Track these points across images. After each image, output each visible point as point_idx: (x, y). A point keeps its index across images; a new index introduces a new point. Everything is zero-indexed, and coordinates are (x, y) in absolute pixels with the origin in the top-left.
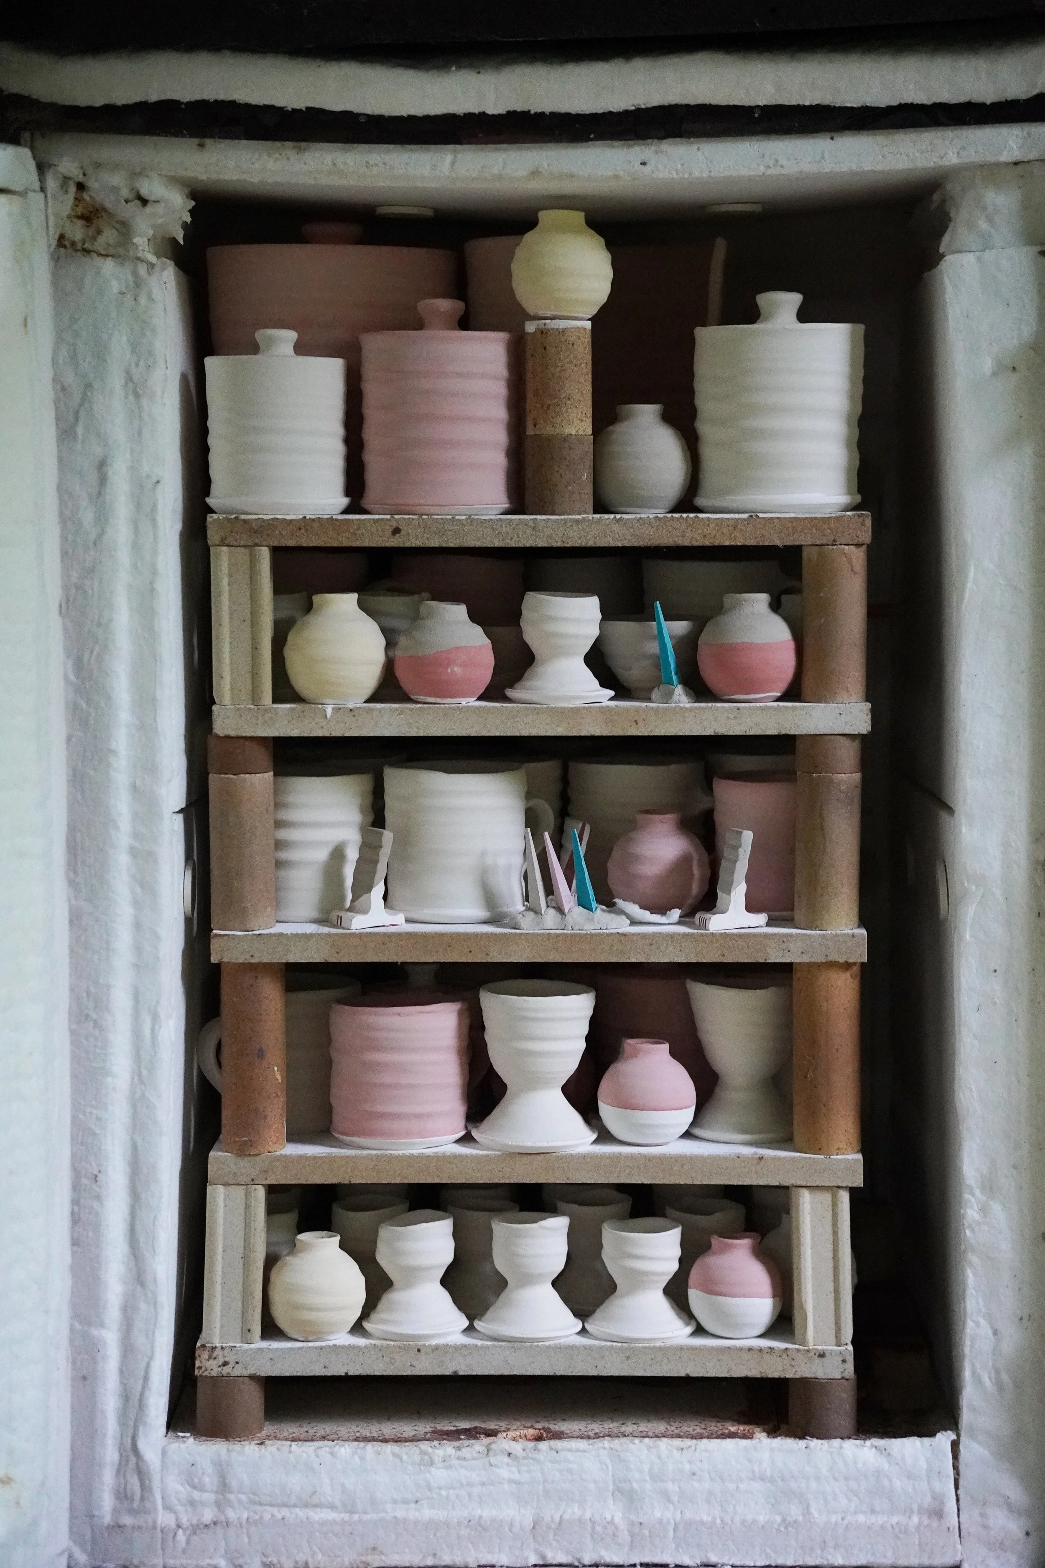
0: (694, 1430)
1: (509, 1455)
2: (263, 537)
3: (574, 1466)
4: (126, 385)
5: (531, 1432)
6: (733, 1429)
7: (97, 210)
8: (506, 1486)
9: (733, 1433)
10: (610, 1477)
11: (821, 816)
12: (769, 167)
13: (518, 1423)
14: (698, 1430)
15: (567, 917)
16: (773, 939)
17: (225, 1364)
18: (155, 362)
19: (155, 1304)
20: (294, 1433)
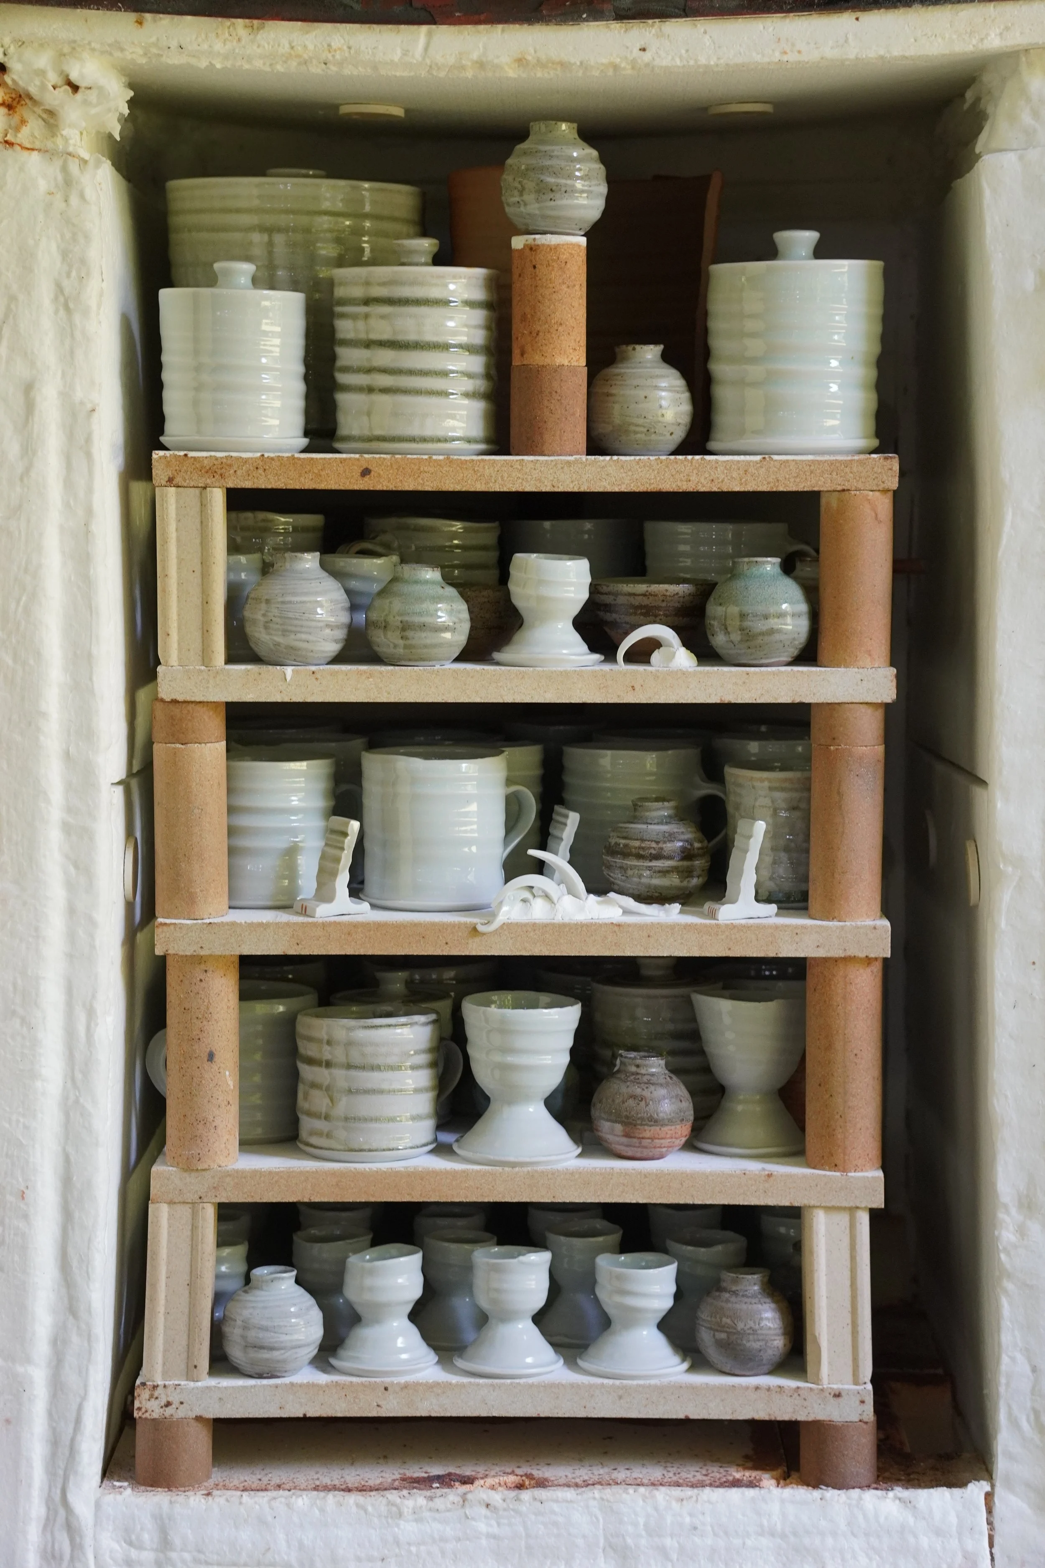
0: (694, 1476)
1: (488, 1506)
2: (216, 478)
3: (561, 1519)
4: (56, 298)
5: (511, 1479)
6: (738, 1476)
7: (20, 96)
8: (484, 1542)
9: (738, 1480)
10: (601, 1531)
11: (839, 793)
12: (785, 53)
13: (497, 1469)
14: (699, 1477)
15: (557, 906)
16: (785, 931)
17: (168, 1404)
18: (88, 274)
19: (89, 1336)
20: (246, 1481)
